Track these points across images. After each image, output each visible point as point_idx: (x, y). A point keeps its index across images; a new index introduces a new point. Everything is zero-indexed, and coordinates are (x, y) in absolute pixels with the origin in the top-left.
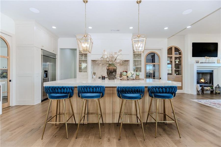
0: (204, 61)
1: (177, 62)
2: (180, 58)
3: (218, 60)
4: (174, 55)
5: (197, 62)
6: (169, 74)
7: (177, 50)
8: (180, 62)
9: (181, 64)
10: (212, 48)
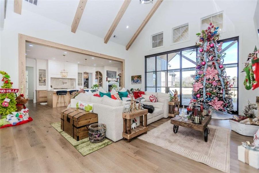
0: (111, 80)
2: (101, 78)
4: (98, 76)
7: (100, 73)
8: (101, 80)
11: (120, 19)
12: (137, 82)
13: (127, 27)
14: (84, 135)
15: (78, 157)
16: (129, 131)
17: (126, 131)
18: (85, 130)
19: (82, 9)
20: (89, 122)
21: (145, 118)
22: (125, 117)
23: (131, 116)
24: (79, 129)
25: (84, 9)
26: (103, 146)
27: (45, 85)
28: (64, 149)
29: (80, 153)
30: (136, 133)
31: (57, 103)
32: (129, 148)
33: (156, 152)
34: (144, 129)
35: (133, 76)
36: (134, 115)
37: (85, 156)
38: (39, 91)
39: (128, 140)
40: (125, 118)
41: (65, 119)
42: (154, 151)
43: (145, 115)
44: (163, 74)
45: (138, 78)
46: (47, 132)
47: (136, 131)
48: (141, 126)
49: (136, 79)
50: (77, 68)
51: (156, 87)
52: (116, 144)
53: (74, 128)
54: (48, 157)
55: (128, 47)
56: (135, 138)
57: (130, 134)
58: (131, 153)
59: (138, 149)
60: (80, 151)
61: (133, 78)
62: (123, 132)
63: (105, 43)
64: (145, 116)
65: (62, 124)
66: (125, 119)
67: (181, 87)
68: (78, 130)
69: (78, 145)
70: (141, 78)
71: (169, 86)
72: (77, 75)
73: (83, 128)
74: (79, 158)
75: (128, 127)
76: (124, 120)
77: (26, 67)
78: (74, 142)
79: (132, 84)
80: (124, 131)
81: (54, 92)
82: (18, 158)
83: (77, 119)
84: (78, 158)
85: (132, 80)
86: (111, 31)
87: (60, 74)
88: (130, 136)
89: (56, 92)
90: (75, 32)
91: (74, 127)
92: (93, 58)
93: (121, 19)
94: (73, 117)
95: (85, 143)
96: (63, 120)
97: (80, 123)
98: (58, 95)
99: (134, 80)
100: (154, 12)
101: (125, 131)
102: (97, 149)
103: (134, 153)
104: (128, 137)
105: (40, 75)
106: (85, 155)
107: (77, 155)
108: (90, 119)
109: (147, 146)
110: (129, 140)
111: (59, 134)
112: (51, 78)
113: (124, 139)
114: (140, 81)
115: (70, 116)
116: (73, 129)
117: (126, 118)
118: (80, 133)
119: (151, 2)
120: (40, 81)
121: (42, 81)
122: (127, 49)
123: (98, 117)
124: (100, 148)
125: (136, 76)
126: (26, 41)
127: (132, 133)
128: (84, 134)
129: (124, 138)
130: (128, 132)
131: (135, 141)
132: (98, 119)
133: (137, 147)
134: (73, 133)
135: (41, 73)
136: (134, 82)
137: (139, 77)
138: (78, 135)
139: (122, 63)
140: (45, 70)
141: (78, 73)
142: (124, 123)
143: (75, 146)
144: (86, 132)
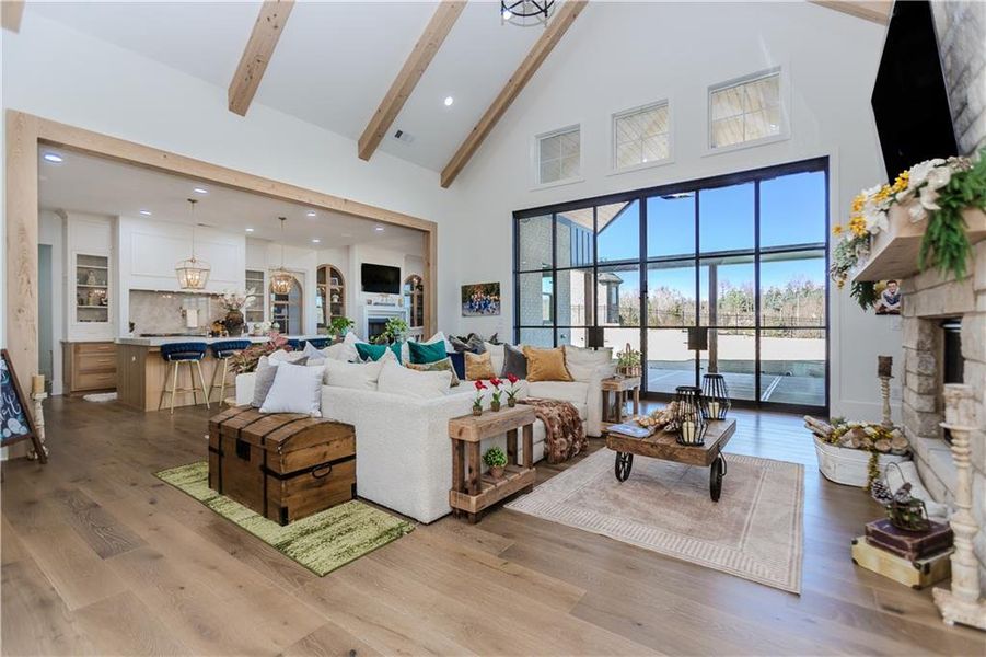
0: (379, 301)
1: (336, 301)
2: (341, 294)
3: (400, 301)
4: (329, 286)
5: (369, 303)
6: (319, 326)
7: (335, 273)
8: (341, 298)
9: (342, 305)
10: (391, 277)
11: (423, 71)
12: (483, 308)
13: (449, 101)
14: (306, 503)
15: (301, 581)
16: (474, 482)
17: (463, 482)
18: (308, 486)
19: (276, 27)
20: (325, 454)
21: (527, 438)
22: (460, 433)
23: (480, 430)
24: (289, 482)
25: (283, 26)
26: (386, 539)
27: (106, 321)
28: (239, 558)
29: (305, 566)
30: (497, 490)
31: (164, 392)
32: (480, 542)
33: (574, 547)
34: (525, 475)
35: (469, 286)
36: (490, 426)
37: (325, 574)
38: (77, 345)
39: (471, 516)
40: (457, 437)
41: (230, 448)
42: (566, 545)
43: (524, 427)
44: (577, 279)
45: (488, 293)
46: (152, 503)
47: (498, 485)
48: (512, 468)
49: (479, 297)
50: (244, 251)
51: (555, 327)
52: (431, 532)
53: (266, 478)
54: (182, 588)
55: (449, 177)
56: (497, 507)
57: (480, 493)
58: (488, 555)
59: (512, 542)
60: (303, 562)
61: (467, 293)
62: (453, 489)
63: (360, 157)
64: (526, 432)
65: (217, 470)
66: (459, 440)
67: (644, 327)
68: (283, 486)
69: (288, 543)
70: (498, 293)
71: (601, 323)
72: (245, 279)
73: (302, 479)
74: (307, 583)
75: (470, 470)
76: (454, 444)
77: (40, 245)
78: (270, 531)
79: (464, 315)
80: (454, 484)
81: (152, 350)
82: (60, 599)
83: (282, 444)
84: (302, 584)
85: (464, 301)
86: (389, 113)
87: (174, 274)
88: (478, 502)
89: (159, 350)
90: (242, 112)
91: (269, 477)
92: (312, 214)
93: (426, 72)
94: (263, 438)
95: (317, 534)
96: (220, 454)
97: (290, 458)
98: (166, 359)
99: (472, 301)
100: (547, 51)
101: (458, 485)
102: (364, 552)
103: (499, 556)
104: (472, 504)
105: (83, 278)
106: (326, 570)
107: (295, 574)
108: (328, 444)
109: (540, 531)
110: (477, 514)
111: (204, 508)
112: (131, 291)
113: (458, 514)
114: (493, 304)
115: (251, 435)
116: (262, 486)
117: (463, 438)
118: (293, 497)
119: (541, 21)
120: (81, 302)
121: (93, 305)
122: (446, 184)
123: (355, 438)
124: (375, 546)
125: (479, 286)
126: (40, 141)
127: (485, 491)
128: (305, 500)
129: (454, 508)
130: (469, 486)
131: (497, 516)
132: (355, 444)
133: (506, 536)
134: (262, 499)
135: (85, 272)
136: (471, 307)
137: (493, 289)
138: (283, 505)
139: (428, 238)
140: (106, 258)
141: (247, 272)
142: (454, 455)
143: (278, 547)
144: (315, 491)
